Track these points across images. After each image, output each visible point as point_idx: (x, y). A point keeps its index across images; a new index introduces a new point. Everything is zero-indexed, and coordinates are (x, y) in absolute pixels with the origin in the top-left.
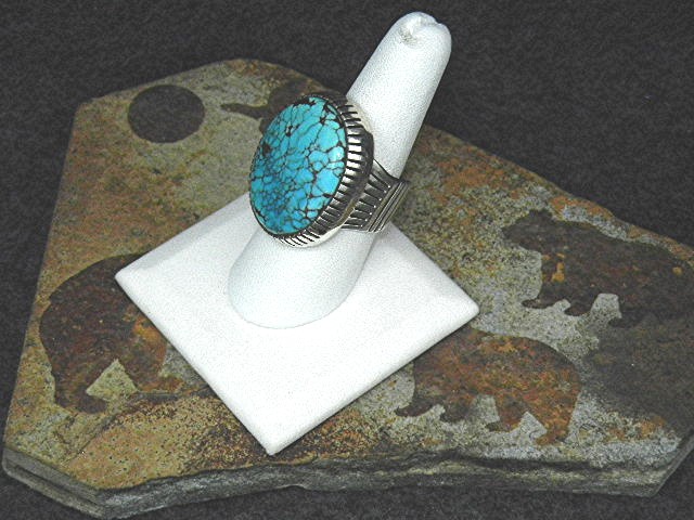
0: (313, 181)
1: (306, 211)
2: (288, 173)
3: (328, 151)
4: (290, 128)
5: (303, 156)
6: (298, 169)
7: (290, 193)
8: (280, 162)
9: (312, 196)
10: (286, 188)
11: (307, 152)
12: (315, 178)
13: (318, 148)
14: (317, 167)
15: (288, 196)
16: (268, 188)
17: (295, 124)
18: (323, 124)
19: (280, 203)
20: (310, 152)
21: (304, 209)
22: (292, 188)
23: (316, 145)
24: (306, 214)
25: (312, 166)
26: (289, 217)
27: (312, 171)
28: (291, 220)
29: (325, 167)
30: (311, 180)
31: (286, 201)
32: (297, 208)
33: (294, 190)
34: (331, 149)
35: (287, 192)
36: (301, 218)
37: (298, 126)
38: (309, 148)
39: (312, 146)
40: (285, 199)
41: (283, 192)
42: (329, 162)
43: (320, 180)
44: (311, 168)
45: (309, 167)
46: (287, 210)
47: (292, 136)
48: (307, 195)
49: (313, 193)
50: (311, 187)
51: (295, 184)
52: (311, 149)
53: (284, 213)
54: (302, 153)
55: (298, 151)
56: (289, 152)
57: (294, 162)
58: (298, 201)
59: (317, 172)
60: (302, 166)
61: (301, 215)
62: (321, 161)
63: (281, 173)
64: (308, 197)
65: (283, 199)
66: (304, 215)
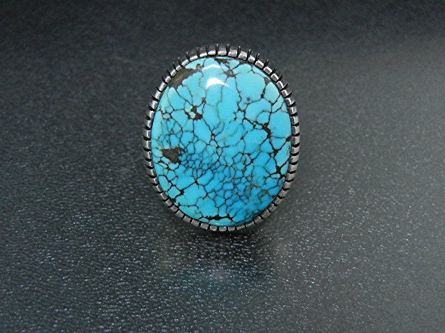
0: (269, 137)
1: (279, 169)
2: (231, 152)
3: (262, 96)
4: (194, 109)
5: (239, 121)
6: (242, 138)
7: (250, 168)
8: (211, 149)
9: (276, 151)
10: (241, 166)
11: (240, 115)
12: (268, 131)
13: (249, 101)
14: (263, 119)
15: (247, 173)
16: (214, 185)
17: (197, 102)
18: (234, 76)
19: (241, 187)
20: (244, 111)
21: (275, 170)
22: (248, 161)
23: (245, 100)
24: (280, 173)
25: (257, 123)
26: (262, 191)
27: (261, 127)
28: (267, 192)
29: (271, 113)
30: (265, 137)
31: (250, 179)
32: (267, 175)
33: (252, 161)
34: (264, 92)
35: (243, 171)
36: (276, 181)
37: (204, 101)
38: (239, 109)
39: (241, 105)
40: (246, 178)
41: (239, 174)
42: (273, 104)
43: (275, 128)
44: (257, 126)
45: (254, 126)
46: (256, 187)
47: (203, 116)
48: (270, 154)
49: (276, 148)
50: (270, 143)
51: (249, 155)
52: (242, 108)
53: (255, 191)
54: (235, 119)
55: (227, 122)
56: (215, 132)
57: (232, 136)
58: (264, 168)
59: (267, 124)
60: (245, 132)
61: (276, 178)
62: (263, 111)
63: (221, 159)
64: (272, 155)
65: (244, 180)
66: (278, 176)
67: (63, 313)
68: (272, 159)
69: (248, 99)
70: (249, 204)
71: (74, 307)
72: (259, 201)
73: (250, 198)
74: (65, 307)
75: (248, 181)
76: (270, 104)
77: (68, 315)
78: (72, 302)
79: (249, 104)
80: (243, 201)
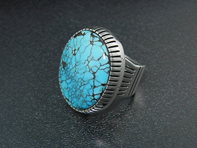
0: (94, 78)
2: (78, 76)
3: (98, 60)
4: (75, 50)
5: (86, 65)
6: (84, 73)
7: (82, 87)
8: (73, 70)
9: (95, 87)
10: (80, 85)
11: (87, 62)
12: (95, 76)
14: (95, 70)
15: (81, 89)
16: (70, 86)
18: (93, 45)
19: (78, 93)
20: (89, 62)
21: (92, 95)
22: (83, 84)
23: (91, 57)
24: (94, 97)
25: (91, 70)
26: (84, 100)
27: (92, 72)
28: (86, 102)
29: (99, 69)
30: (92, 78)
31: (81, 92)
32: (88, 95)
33: (84, 85)
34: (100, 58)
35: (80, 87)
36: (91, 100)
37: (78, 49)
38: (87, 60)
39: (89, 58)
40: (80, 90)
41: (78, 87)
42: (101, 66)
43: (97, 76)
44: (91, 71)
45: (90, 71)
46: (83, 97)
47: (76, 55)
48: (92, 86)
49: (95, 85)
50: (94, 82)
51: (84, 81)
52: (89, 60)
53: (82, 98)
54: (85, 63)
55: (81, 63)
56: (77, 64)
57: (81, 69)
58: (88, 91)
59: (95, 73)
60: (86, 71)
61: (91, 98)
62: (96, 66)
63: (75, 77)
64: (93, 87)
65: (79, 91)
66: (93, 98)
67: (46, 141)
68: (92, 89)
69: (93, 58)
70: (78, 102)
71: (51, 139)
72: (82, 103)
73: (79, 100)
74: (47, 139)
75: (80, 92)
76: (100, 65)
77: (48, 143)
78: (50, 137)
79: (92, 60)
80: (76, 99)
